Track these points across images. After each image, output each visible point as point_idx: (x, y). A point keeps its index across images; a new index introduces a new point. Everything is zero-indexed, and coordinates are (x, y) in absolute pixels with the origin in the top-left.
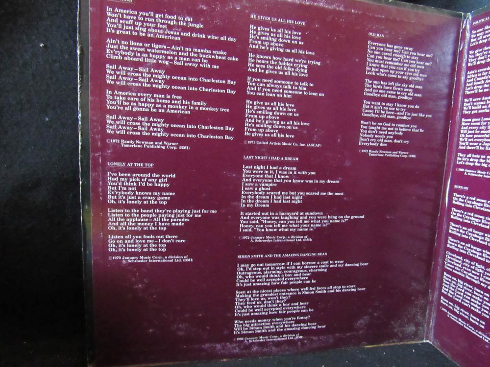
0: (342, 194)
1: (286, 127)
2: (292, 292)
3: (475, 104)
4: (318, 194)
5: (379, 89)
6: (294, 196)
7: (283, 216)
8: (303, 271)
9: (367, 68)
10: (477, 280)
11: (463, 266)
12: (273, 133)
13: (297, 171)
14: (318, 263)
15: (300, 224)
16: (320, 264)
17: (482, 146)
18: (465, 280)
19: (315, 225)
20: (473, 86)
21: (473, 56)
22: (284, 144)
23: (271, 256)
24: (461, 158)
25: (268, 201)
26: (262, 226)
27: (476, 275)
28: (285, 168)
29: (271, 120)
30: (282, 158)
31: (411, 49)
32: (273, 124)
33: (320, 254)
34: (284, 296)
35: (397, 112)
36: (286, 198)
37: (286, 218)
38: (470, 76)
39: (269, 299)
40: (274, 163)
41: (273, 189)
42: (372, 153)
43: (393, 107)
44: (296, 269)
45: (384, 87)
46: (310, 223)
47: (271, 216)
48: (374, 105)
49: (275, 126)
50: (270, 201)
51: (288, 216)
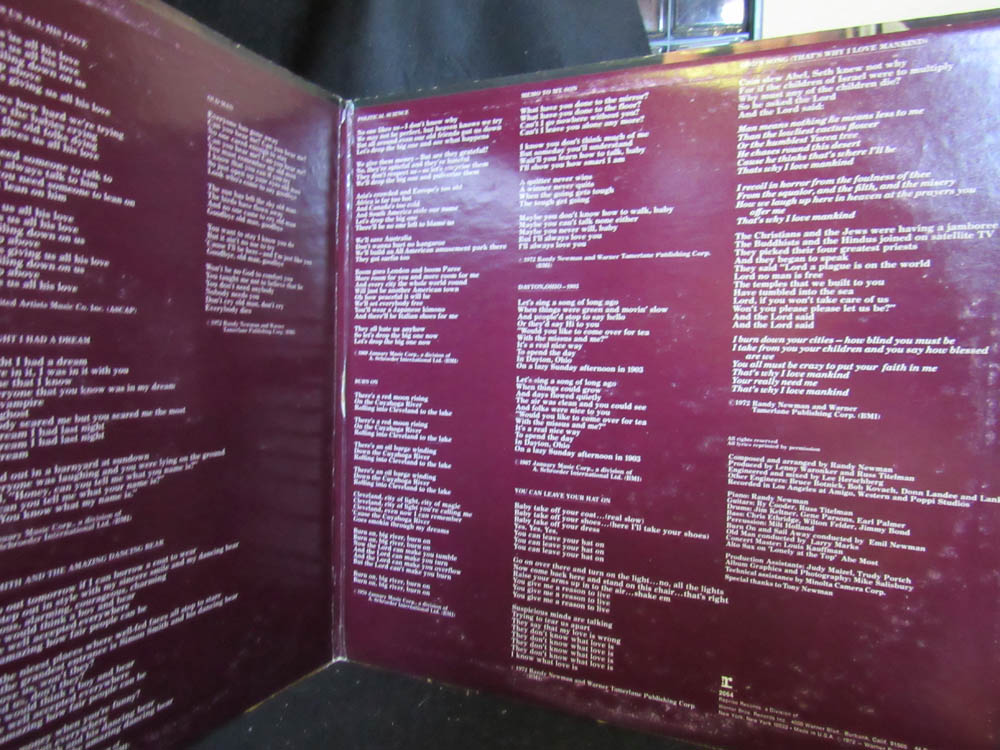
0: (182, 411)
1: (57, 266)
2: (97, 648)
3: (374, 246)
4: (136, 414)
5: (232, 206)
6: (86, 424)
7: (64, 474)
8: (118, 592)
9: (210, 163)
10: (408, 524)
11: (383, 509)
12: (27, 279)
13: (90, 366)
14: (148, 566)
15: (103, 487)
16: (152, 568)
17: (394, 314)
18: (389, 530)
19: (135, 485)
20: (369, 218)
21: (363, 171)
22: (55, 305)
23: (40, 577)
24: (361, 335)
25: (23, 445)
26: (14, 507)
27: (406, 516)
28: (61, 362)
29: (21, 248)
30: (53, 340)
31: (275, 142)
32: (26, 260)
33: (149, 546)
34: (79, 665)
35: (263, 251)
36: (68, 431)
37: (71, 478)
38: (362, 203)
39: (44, 684)
40: (34, 352)
41: (35, 414)
42: (228, 327)
43: (256, 241)
44: (102, 593)
45: (240, 203)
46: (125, 482)
47: (35, 480)
48: (227, 236)
49: (30, 264)
50: (29, 444)
51: (75, 473)
